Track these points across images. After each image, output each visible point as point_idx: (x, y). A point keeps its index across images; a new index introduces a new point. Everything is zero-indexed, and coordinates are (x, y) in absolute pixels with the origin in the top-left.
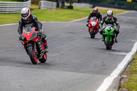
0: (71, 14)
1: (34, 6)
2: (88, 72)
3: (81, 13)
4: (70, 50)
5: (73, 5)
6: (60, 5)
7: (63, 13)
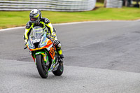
4: (136, 50)
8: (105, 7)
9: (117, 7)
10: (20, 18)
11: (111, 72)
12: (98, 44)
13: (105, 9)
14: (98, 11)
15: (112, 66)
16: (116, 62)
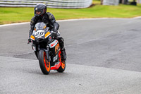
0: (135, 10)
4: (133, 48)
8: (102, 4)
9: (113, 4)
10: (16, 14)
11: (108, 70)
12: (95, 42)
13: (101, 6)
14: (94, 8)
15: (108, 64)
16: (112, 60)
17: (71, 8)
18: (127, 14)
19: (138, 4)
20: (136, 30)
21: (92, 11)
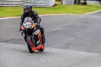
0: (85, 9)
1: (58, 3)
2: (97, 52)
3: (92, 8)
4: (84, 35)
5: (87, 2)
6: (77, 2)
7: (79, 8)
8: (62, 4)
9: (70, 4)
11: (66, 51)
13: (62, 6)
14: (56, 7)
16: (70, 44)
17: (40, 7)
18: (80, 11)
19: (87, 4)
20: (86, 23)
21: (55, 9)
